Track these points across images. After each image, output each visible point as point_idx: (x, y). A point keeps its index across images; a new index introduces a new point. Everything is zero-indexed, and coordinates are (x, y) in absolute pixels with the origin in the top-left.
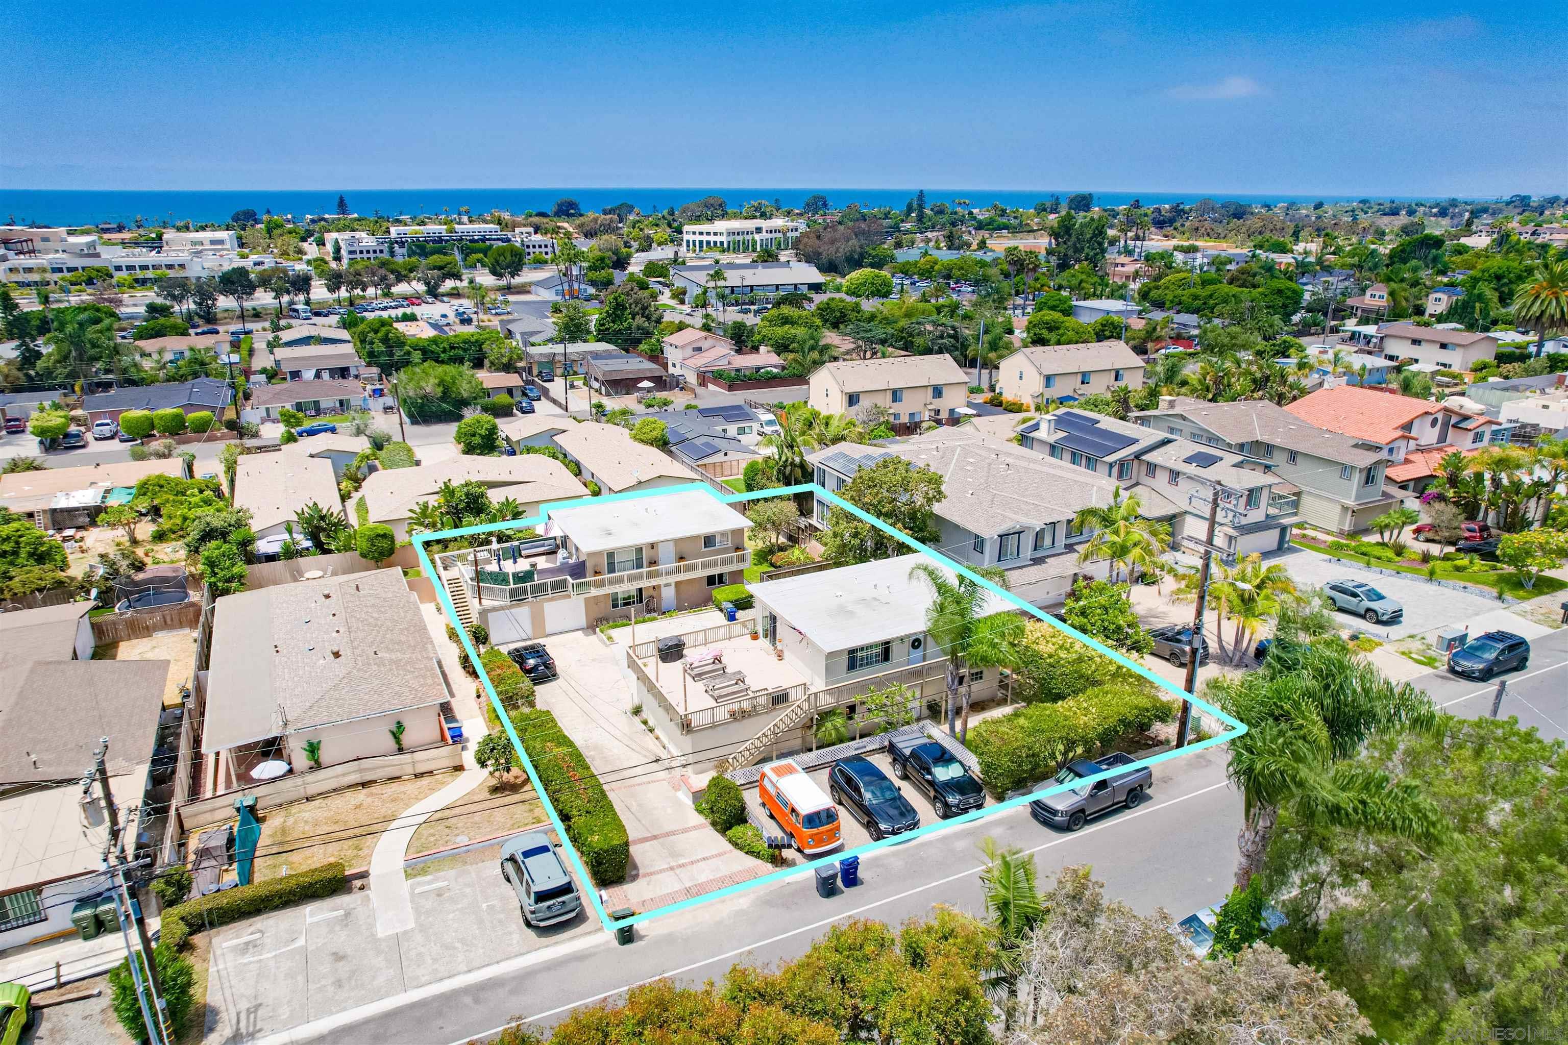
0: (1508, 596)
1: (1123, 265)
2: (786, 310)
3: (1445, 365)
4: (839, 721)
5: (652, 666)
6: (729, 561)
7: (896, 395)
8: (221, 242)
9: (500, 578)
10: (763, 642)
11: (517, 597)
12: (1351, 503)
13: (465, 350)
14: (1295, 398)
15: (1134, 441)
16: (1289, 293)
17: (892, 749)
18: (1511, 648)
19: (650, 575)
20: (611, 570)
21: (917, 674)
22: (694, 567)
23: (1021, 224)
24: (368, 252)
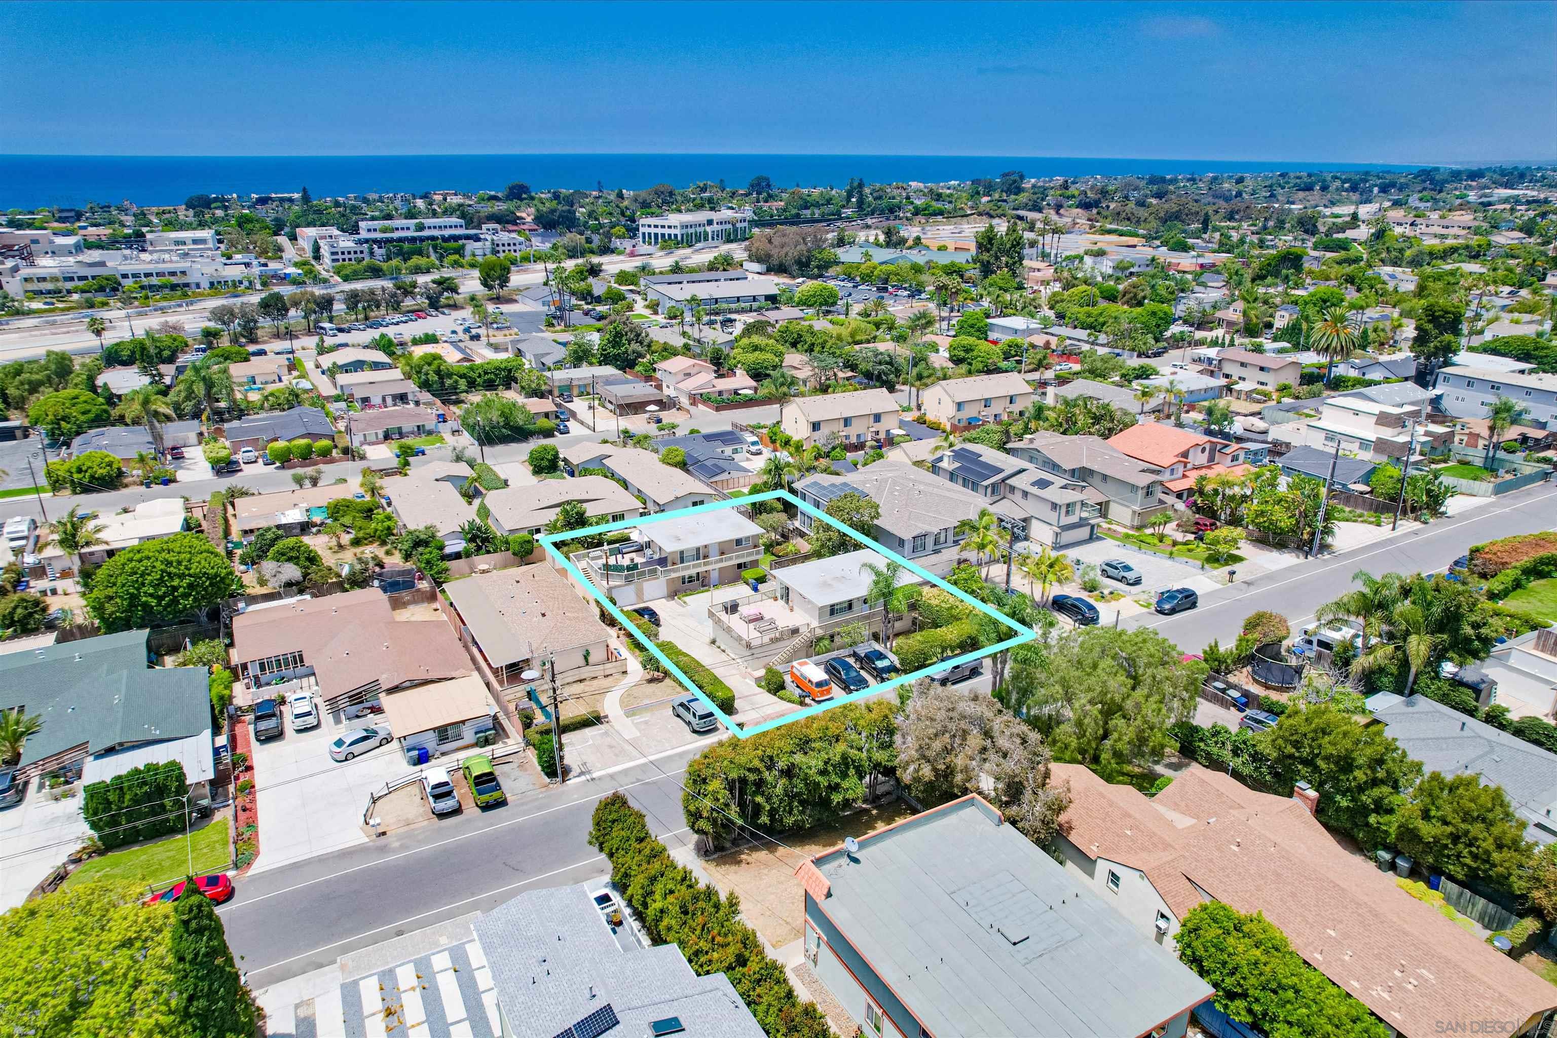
0: (1206, 566)
1: (1039, 270)
2: (756, 339)
3: (1262, 384)
4: (826, 642)
5: (724, 617)
6: (751, 554)
7: (847, 422)
8: (203, 241)
9: (618, 568)
10: (781, 603)
11: (629, 580)
12: (1137, 508)
13: (496, 375)
14: (1121, 430)
15: (1002, 471)
16: (1162, 315)
17: (855, 655)
18: (1187, 597)
19: (705, 564)
20: (682, 561)
21: (867, 617)
22: (731, 559)
23: (955, 209)
24: (349, 253)
